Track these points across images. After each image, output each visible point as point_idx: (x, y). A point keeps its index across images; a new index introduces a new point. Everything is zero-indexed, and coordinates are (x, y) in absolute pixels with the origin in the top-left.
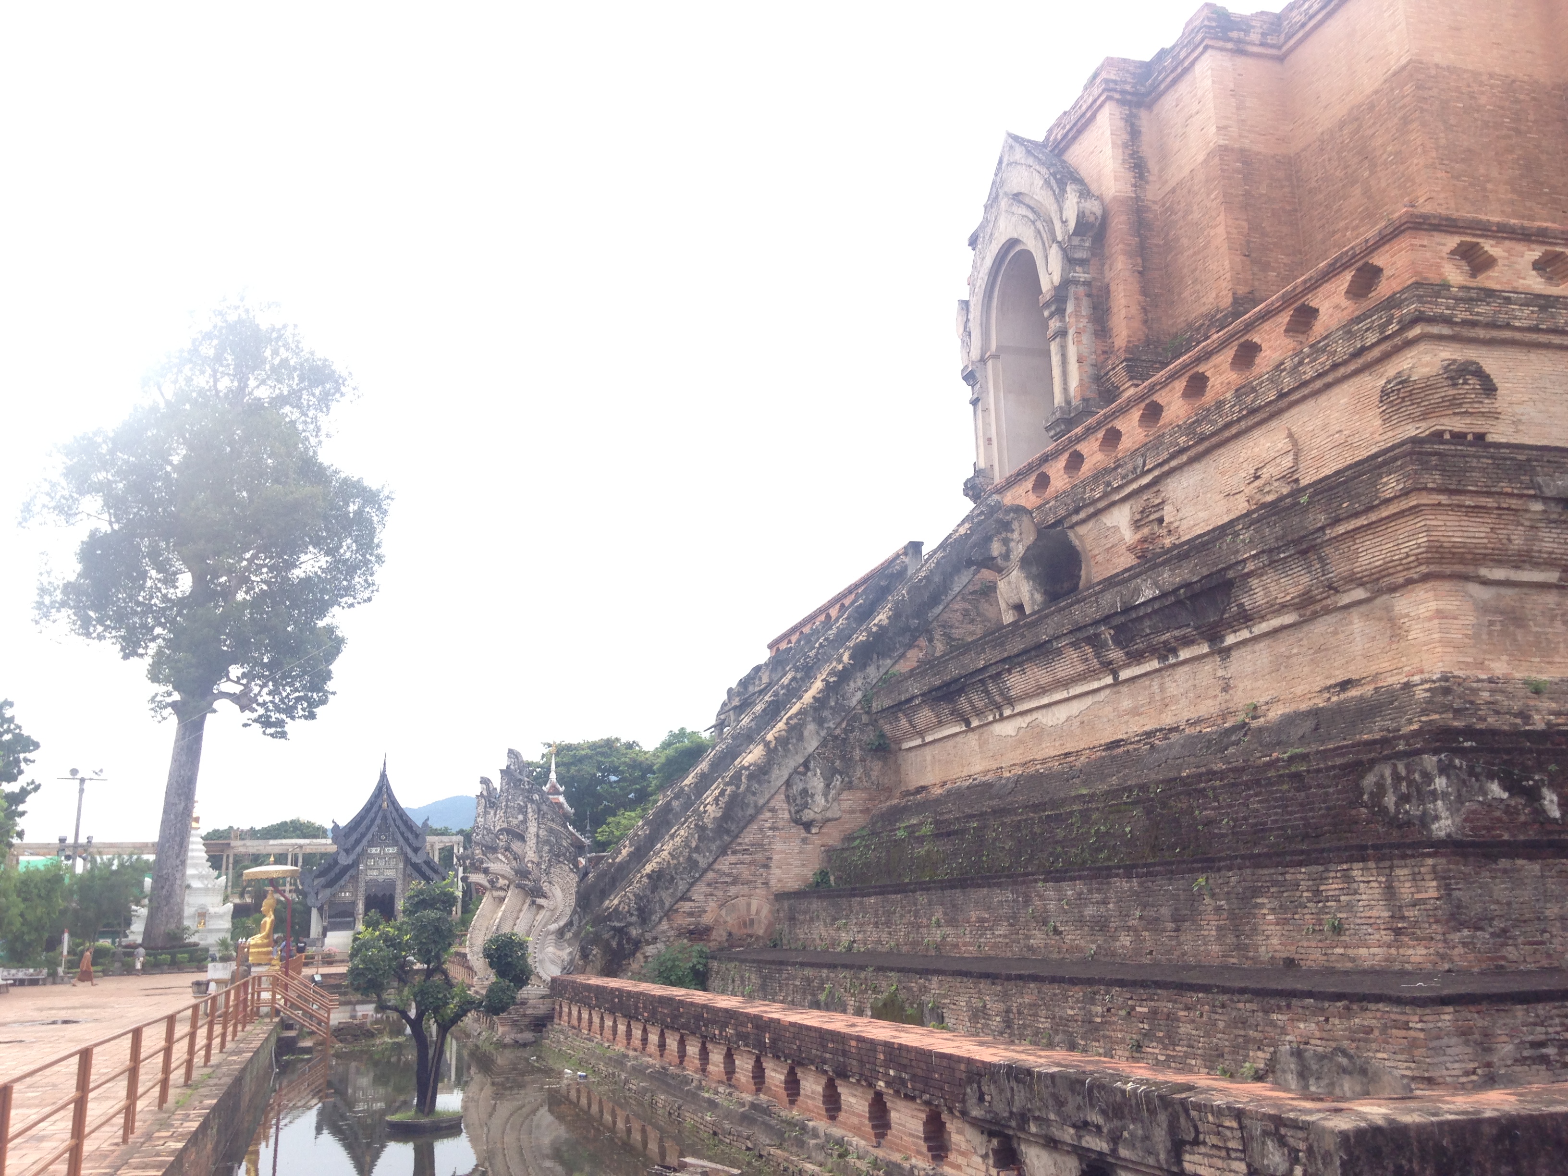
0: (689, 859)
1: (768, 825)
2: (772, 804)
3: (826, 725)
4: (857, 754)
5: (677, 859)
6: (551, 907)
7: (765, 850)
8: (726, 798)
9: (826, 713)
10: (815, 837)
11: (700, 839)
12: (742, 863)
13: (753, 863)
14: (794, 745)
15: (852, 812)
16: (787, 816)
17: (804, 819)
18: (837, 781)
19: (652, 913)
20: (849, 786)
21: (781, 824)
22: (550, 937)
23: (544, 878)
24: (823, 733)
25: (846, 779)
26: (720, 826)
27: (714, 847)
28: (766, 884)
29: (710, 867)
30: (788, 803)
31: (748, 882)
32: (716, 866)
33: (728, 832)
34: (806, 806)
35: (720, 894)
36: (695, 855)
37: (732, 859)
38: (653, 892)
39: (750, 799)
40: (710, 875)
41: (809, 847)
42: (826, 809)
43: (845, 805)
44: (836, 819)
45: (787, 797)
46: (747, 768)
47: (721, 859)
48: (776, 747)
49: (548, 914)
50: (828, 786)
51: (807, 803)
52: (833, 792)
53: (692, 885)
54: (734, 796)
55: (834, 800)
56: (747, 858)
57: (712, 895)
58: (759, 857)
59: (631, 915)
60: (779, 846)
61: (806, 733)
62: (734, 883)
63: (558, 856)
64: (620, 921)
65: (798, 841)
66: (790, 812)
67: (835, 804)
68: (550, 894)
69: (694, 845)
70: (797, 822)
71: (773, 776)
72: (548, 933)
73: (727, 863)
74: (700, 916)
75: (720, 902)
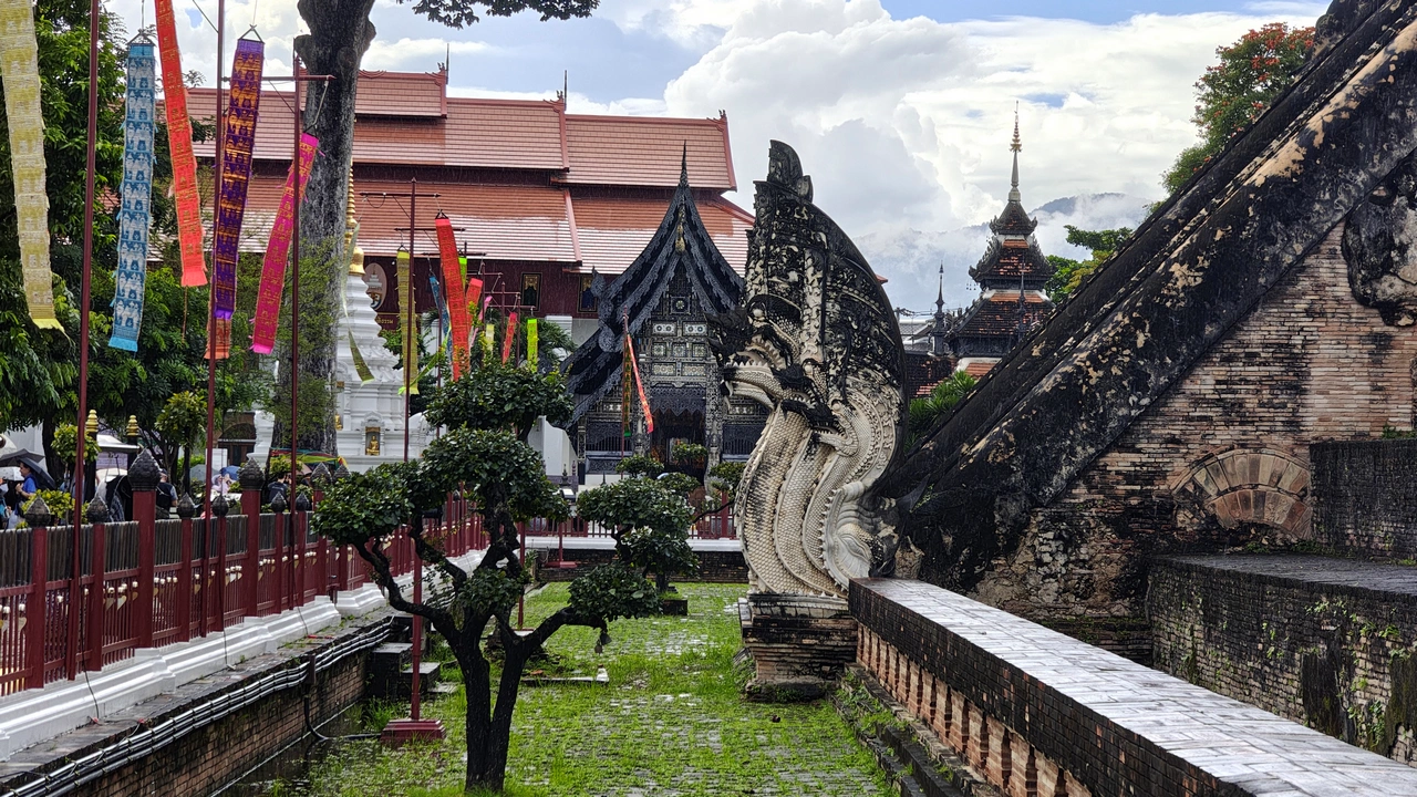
0: (1131, 369)
1: (1302, 306)
2: (1313, 263)
5: (1106, 368)
6: (849, 450)
7: (1295, 357)
11: (1157, 330)
12: (1243, 381)
13: (1266, 381)
14: (1367, 140)
16: (1344, 288)
17: (1384, 296)
21: (1330, 305)
22: (847, 506)
23: (835, 393)
26: (1197, 306)
27: (1183, 348)
28: (1294, 424)
29: (1173, 387)
30: (1348, 261)
31: (1254, 420)
32: (1187, 386)
33: (1214, 317)
34: (1387, 267)
36: (1142, 362)
37: (1220, 371)
39: (1264, 252)
40: (1174, 403)
41: (1390, 354)
45: (1347, 249)
46: (1261, 189)
47: (1196, 370)
48: (1326, 146)
49: (844, 462)
51: (1389, 263)
53: (1134, 419)
54: (1230, 247)
56: (1253, 372)
57: (1174, 442)
58: (1281, 370)
59: (1010, 472)
60: (1326, 349)
62: (1224, 420)
63: (860, 352)
65: (1367, 341)
66: (1351, 280)
68: (844, 424)
69: (1141, 340)
70: (1363, 300)
71: (1318, 205)
72: (844, 498)
73: (1210, 380)
74: (1151, 482)
75: (1192, 458)
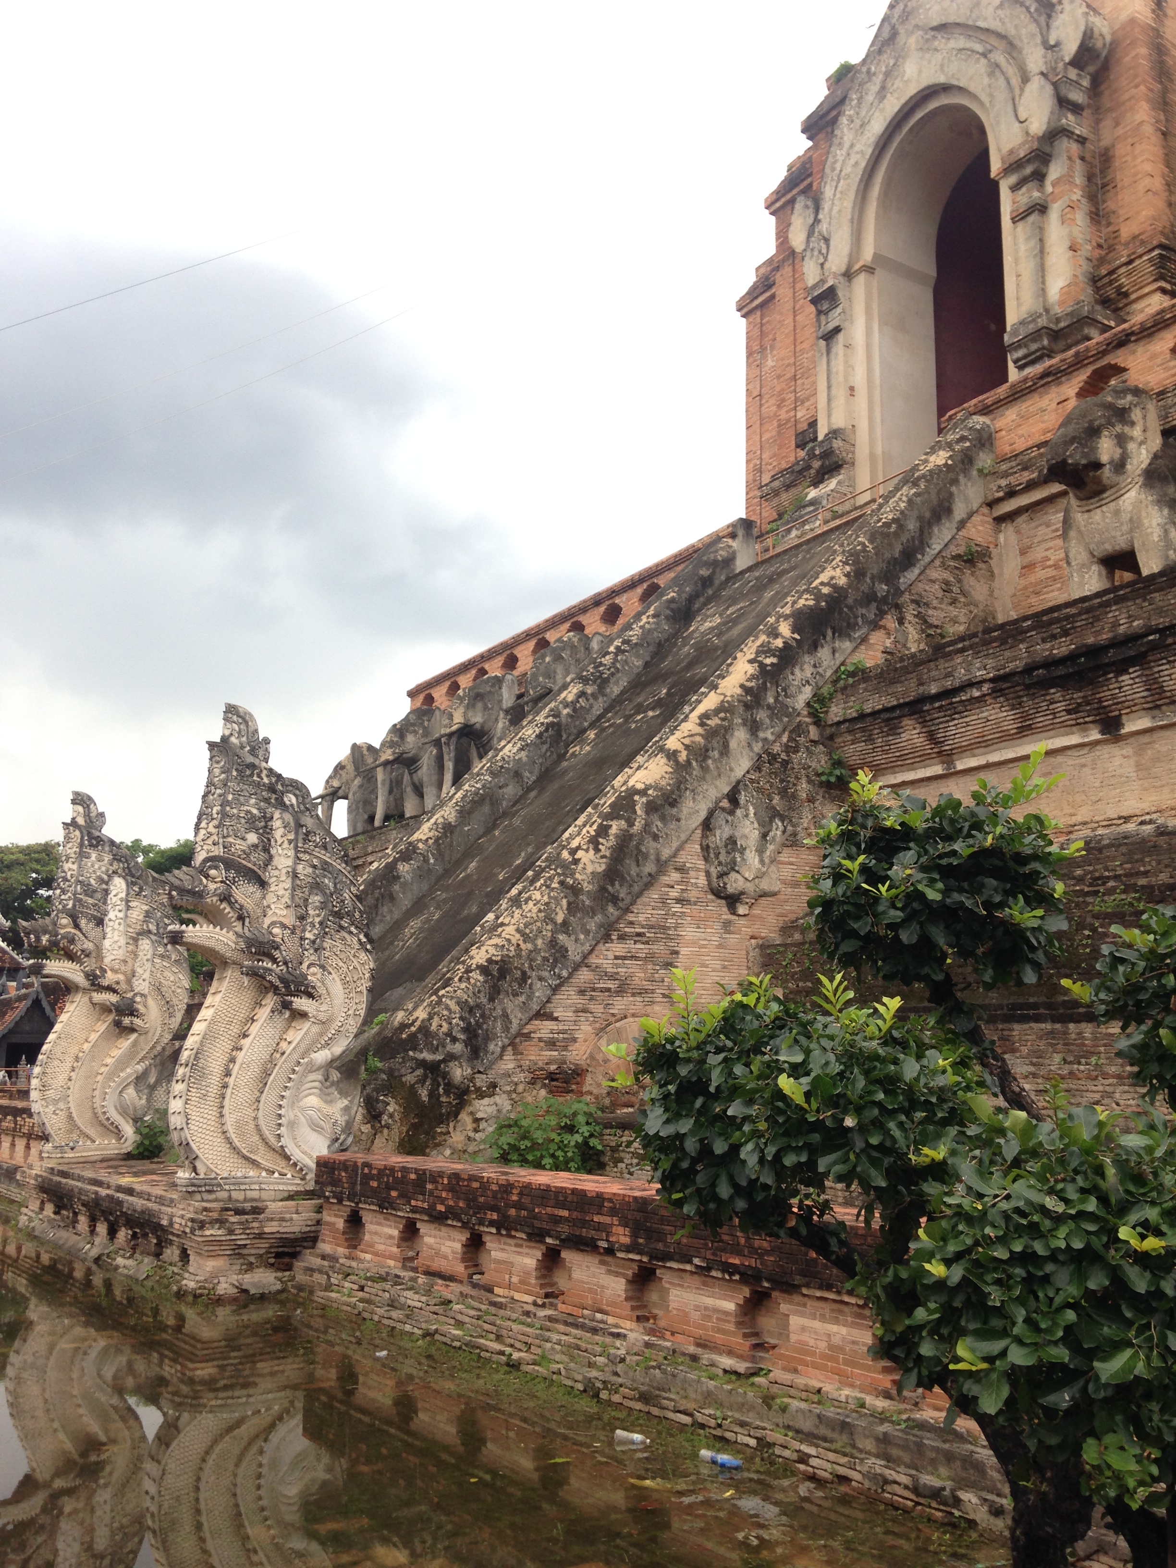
0: (553, 943)
1: (674, 894)
2: (682, 858)
3: (761, 735)
4: (803, 788)
5: (533, 941)
6: (322, 1016)
7: (669, 938)
8: (612, 841)
9: (762, 715)
10: (742, 921)
11: (572, 908)
12: (633, 957)
13: (650, 958)
14: (715, 760)
15: (796, 884)
16: (702, 881)
17: (730, 890)
18: (777, 830)
19: (488, 1037)
20: (792, 842)
21: (693, 895)
22: (312, 1076)
23: (310, 957)
24: (758, 747)
25: (789, 828)
26: (603, 889)
27: (592, 925)
29: (584, 962)
30: (706, 859)
31: (641, 992)
32: (593, 960)
33: (615, 900)
34: (733, 867)
35: (598, 1009)
36: (561, 937)
37: (618, 948)
38: (492, 999)
39: (650, 846)
40: (584, 976)
41: (733, 939)
42: (759, 876)
43: (787, 872)
44: (774, 894)
45: (706, 849)
46: (643, 793)
47: (601, 946)
48: (688, 762)
49: (316, 1029)
50: (764, 836)
51: (734, 862)
52: (771, 848)
53: (555, 989)
54: (625, 838)
55: (772, 861)
56: (642, 948)
57: (585, 1011)
58: (659, 948)
59: (454, 1040)
60: (689, 932)
61: (733, 744)
62: (620, 991)
63: (338, 915)
64: (435, 1050)
65: (718, 926)
66: (708, 874)
67: (773, 868)
68: (322, 991)
69: (560, 918)
70: (718, 893)
71: (685, 811)
72: (311, 1068)
73: (610, 955)
74: (565, 1048)
75: (598, 1025)
